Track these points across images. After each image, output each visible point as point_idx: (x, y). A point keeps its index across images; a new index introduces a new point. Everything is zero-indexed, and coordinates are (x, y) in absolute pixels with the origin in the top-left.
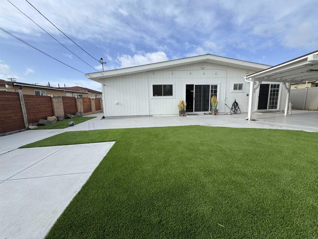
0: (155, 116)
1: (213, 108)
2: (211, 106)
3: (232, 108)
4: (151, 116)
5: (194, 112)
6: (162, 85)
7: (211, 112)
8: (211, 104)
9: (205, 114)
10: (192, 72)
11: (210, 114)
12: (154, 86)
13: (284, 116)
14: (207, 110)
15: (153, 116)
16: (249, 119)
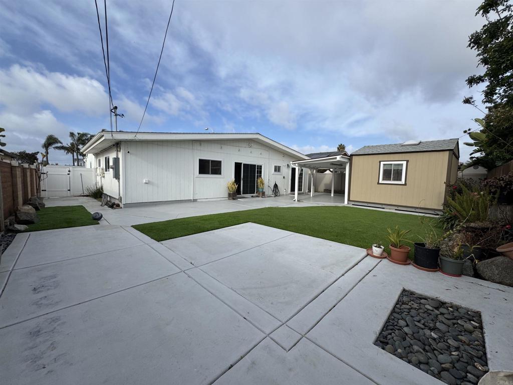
0: (200, 200)
1: (261, 190)
2: (257, 188)
3: (273, 190)
4: (195, 201)
5: (242, 195)
6: (209, 160)
7: (257, 194)
8: (257, 185)
9: (252, 197)
10: (240, 148)
11: (257, 197)
12: (200, 160)
13: (310, 197)
14: (254, 193)
15: (198, 200)
16: (296, 200)
